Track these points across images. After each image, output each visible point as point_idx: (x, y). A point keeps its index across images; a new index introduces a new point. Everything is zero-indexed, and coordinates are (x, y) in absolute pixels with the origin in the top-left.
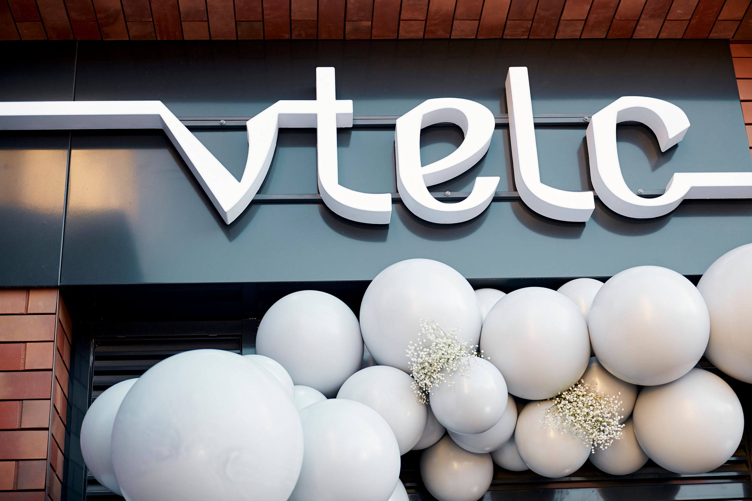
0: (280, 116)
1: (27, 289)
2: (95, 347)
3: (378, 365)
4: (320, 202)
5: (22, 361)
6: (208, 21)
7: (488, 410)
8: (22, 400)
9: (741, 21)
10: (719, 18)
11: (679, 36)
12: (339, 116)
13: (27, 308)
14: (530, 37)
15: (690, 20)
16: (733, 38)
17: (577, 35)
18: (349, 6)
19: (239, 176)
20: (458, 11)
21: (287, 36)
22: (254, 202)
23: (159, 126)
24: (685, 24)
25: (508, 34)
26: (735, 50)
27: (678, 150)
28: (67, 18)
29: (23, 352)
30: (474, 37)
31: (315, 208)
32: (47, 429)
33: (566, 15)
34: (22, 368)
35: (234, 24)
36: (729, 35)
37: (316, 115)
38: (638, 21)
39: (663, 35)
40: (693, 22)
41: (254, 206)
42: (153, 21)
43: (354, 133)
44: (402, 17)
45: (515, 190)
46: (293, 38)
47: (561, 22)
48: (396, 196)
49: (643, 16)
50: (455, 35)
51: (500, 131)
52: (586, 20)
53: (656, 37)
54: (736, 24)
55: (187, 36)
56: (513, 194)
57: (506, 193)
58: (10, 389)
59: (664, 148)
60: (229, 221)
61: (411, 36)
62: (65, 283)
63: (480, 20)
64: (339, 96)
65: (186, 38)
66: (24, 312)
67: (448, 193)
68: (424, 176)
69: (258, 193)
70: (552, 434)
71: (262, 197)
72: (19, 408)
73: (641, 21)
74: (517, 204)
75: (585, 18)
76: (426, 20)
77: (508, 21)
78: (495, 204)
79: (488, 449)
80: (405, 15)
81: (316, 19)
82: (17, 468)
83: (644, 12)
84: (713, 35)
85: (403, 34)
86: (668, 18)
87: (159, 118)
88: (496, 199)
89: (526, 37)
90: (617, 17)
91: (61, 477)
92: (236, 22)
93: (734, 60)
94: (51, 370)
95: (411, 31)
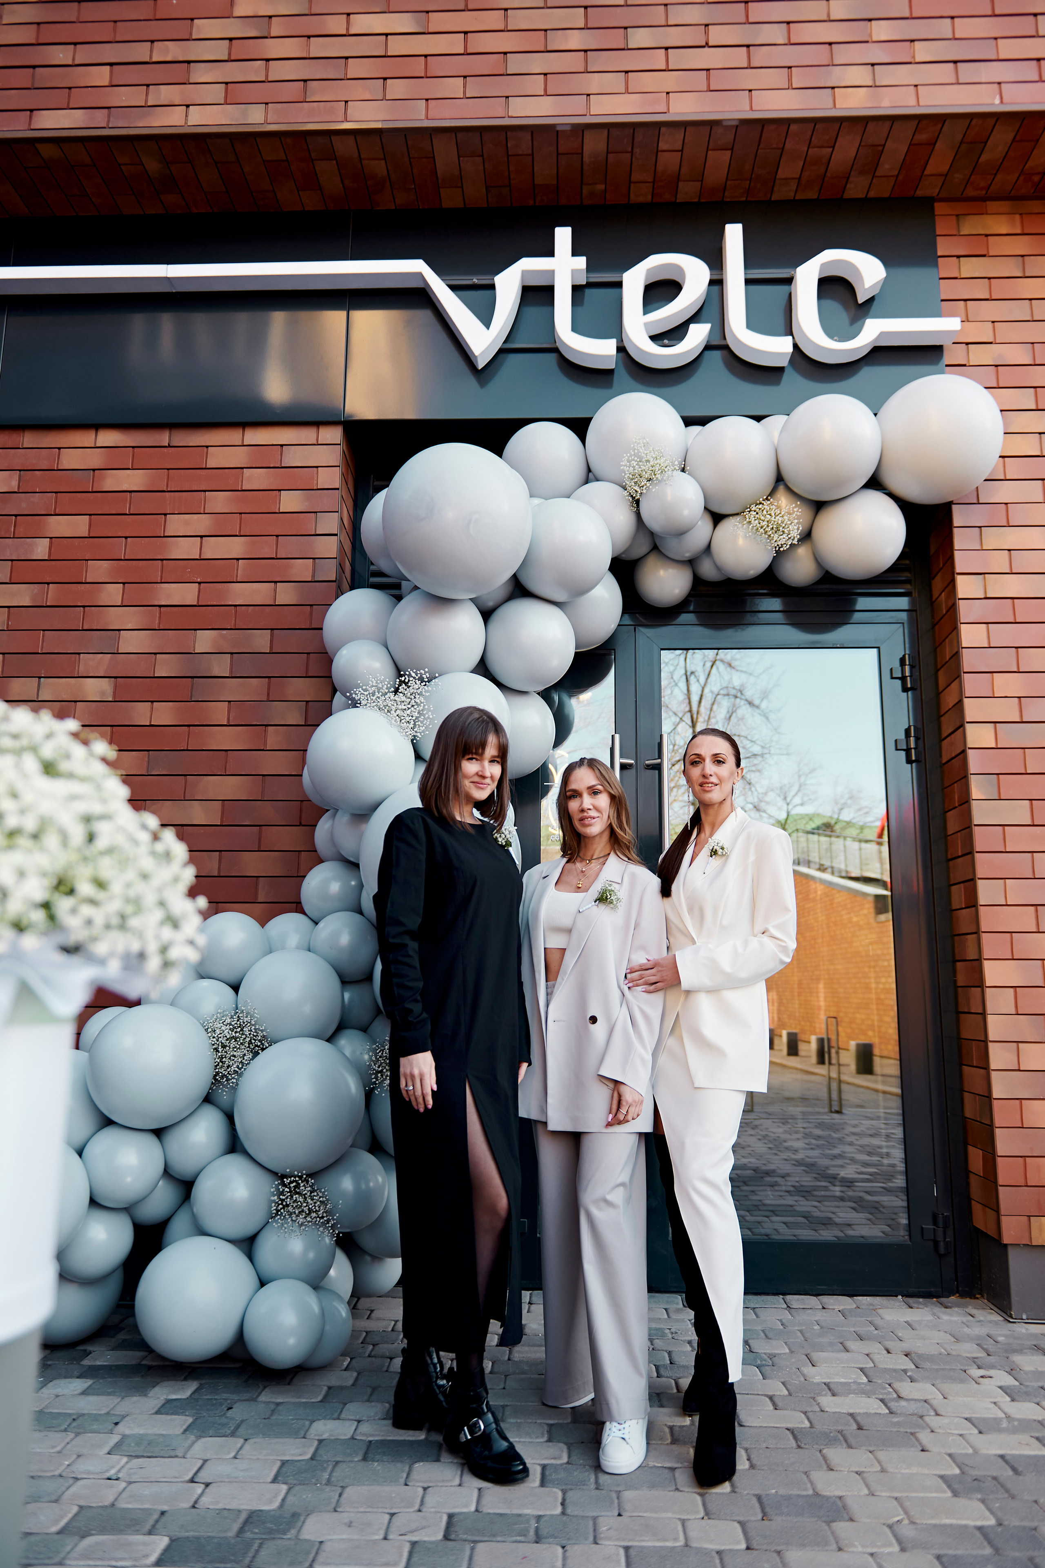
0: (524, 272)
1: (318, 424)
2: (375, 481)
3: (598, 480)
4: (556, 350)
5: (315, 482)
6: (462, 187)
8: (316, 512)
9: (946, 175)
10: (926, 173)
11: (887, 195)
12: (573, 271)
13: (317, 440)
14: (749, 199)
15: (897, 176)
16: (938, 195)
17: (791, 196)
18: (585, 168)
19: (487, 323)
20: (683, 171)
21: (531, 202)
22: (501, 351)
23: (421, 285)
24: (893, 179)
25: (728, 196)
26: (939, 207)
27: (875, 304)
28: (341, 186)
29: (315, 475)
30: (696, 200)
31: (553, 357)
32: (336, 535)
33: (781, 174)
34: (315, 488)
35: (484, 190)
36: (934, 192)
37: (553, 272)
38: (848, 178)
39: (872, 194)
40: (900, 178)
41: (501, 356)
42: (415, 188)
43: (588, 291)
44: (633, 179)
45: (725, 338)
46: (537, 204)
47: (777, 182)
48: (620, 345)
49: (852, 173)
50: (681, 198)
51: (716, 288)
52: (799, 179)
53: (864, 196)
54: (940, 181)
55: (446, 204)
56: (722, 343)
57: (716, 342)
58: (307, 503)
59: (861, 300)
60: (480, 365)
61: (641, 199)
62: (346, 422)
63: (702, 181)
64: (575, 253)
65: (444, 206)
66: (315, 443)
67: (666, 342)
68: (646, 324)
69: (505, 342)
70: (741, 541)
71: (509, 346)
72: (314, 519)
73: (851, 179)
74: (725, 352)
75: (798, 176)
76: (654, 182)
77: (728, 183)
78: (707, 353)
79: (688, 555)
80: (635, 177)
81: (555, 183)
82: (314, 564)
83: (854, 168)
84: (919, 193)
85: (634, 199)
86: (876, 174)
87: (420, 275)
88: (708, 347)
89: (744, 199)
90: (828, 174)
91: (349, 580)
92: (487, 187)
93: (937, 218)
94: (338, 489)
95: (641, 194)
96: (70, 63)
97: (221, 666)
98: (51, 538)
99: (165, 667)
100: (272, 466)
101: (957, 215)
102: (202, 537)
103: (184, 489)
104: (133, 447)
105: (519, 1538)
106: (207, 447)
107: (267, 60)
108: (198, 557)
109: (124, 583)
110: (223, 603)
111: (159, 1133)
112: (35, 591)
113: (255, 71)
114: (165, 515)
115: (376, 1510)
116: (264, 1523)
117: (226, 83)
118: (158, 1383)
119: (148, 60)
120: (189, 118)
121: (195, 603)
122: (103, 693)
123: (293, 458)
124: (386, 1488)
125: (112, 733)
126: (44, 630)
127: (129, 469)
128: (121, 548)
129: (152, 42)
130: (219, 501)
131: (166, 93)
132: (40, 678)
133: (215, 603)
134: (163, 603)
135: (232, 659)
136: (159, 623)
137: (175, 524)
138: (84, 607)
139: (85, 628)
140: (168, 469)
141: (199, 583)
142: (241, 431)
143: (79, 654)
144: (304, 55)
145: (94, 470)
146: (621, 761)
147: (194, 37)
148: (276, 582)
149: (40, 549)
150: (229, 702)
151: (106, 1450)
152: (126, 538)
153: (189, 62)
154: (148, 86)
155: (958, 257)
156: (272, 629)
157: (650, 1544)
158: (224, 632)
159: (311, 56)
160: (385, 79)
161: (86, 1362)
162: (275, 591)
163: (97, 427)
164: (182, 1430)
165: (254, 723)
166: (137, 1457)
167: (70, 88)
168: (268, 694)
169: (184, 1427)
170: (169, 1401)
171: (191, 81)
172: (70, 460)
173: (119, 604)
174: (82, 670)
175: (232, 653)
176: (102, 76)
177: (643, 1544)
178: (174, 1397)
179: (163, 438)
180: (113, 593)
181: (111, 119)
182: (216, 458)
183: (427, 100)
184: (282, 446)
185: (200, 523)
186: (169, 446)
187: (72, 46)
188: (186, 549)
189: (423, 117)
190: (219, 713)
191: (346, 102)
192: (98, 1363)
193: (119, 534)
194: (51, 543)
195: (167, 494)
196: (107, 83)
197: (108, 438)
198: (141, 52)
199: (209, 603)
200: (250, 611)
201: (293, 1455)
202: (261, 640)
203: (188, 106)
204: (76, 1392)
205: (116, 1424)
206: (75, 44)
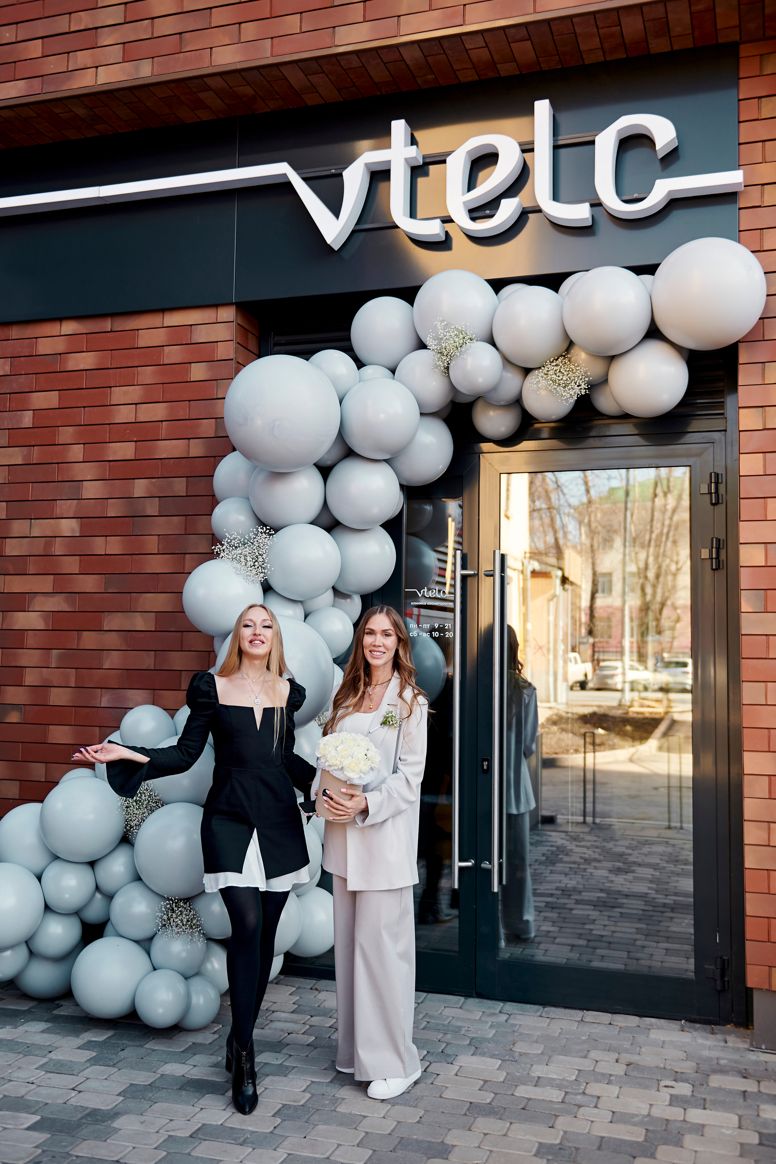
0: (366, 165)
1: (216, 306)
2: (274, 338)
3: (426, 348)
5: (217, 354)
6: (318, 92)
7: (480, 380)
8: (218, 380)
9: (740, 27)
10: (719, 28)
11: (692, 46)
13: (217, 319)
14: (564, 66)
15: (693, 34)
16: (739, 40)
17: (602, 59)
20: (496, 59)
22: (353, 232)
24: (691, 37)
25: (545, 67)
28: (223, 104)
29: (216, 349)
30: (520, 73)
33: (584, 47)
34: (216, 359)
35: (336, 91)
36: (734, 38)
37: (389, 162)
38: (647, 41)
39: (676, 48)
40: (696, 34)
41: (355, 236)
42: (281, 97)
44: (455, 69)
50: (504, 74)
52: (602, 48)
53: (670, 50)
54: (737, 30)
58: (210, 373)
59: (661, 154)
60: (337, 247)
61: (470, 79)
62: (238, 301)
63: (516, 61)
65: (310, 104)
66: (215, 322)
67: (488, 212)
68: (464, 203)
69: (356, 224)
71: (361, 228)
72: (215, 385)
73: (650, 41)
74: (538, 215)
76: (474, 68)
78: (524, 216)
80: (457, 67)
81: (391, 79)
82: (216, 423)
83: (649, 35)
84: (720, 41)
85: (463, 80)
86: (672, 36)
87: (285, 175)
88: (524, 213)
90: (628, 42)
92: (337, 89)
93: (742, 61)
94: (233, 359)
95: (468, 76)
96: (14, 40)
97: (152, 508)
98: (34, 410)
99: (114, 509)
100: (184, 343)
101: (761, 55)
102: (136, 404)
103: (122, 366)
104: (86, 334)
105: (231, 1141)
106: (138, 330)
107: (153, 18)
108: (134, 421)
109: (84, 444)
110: (152, 458)
111: (92, 864)
112: (25, 453)
113: (142, 30)
114: (110, 387)
115: (164, 1117)
116: (96, 1116)
117: (124, 43)
118: (90, 1030)
119: (67, 31)
120: (98, 78)
121: (133, 458)
122: (73, 530)
123: (201, 335)
124: (179, 1106)
125: (80, 561)
126: (32, 483)
127: (84, 352)
128: (83, 416)
129: (70, 13)
130: (147, 375)
131: (82, 58)
132: (31, 519)
133: (147, 458)
134: (111, 459)
135: (159, 501)
136: (109, 475)
137: (118, 394)
138: (58, 463)
139: (59, 480)
140: (111, 350)
141: (136, 441)
142: (161, 315)
143: (56, 500)
144: (180, 11)
145: (60, 354)
146: (461, 572)
147: (99, 6)
148: (189, 439)
149: (27, 419)
150: (159, 535)
151: (36, 1066)
152: (84, 407)
153: (96, 28)
154: (68, 53)
155: (760, 98)
156: (187, 477)
157: (306, 1154)
158: (154, 480)
159: (185, 10)
160: (240, 23)
161: (55, 1012)
162: (189, 445)
163: (60, 319)
164: (85, 1060)
165: (176, 552)
166: (51, 1072)
167: (15, 62)
168: (186, 529)
169: (88, 1058)
170: (90, 1042)
171: (99, 45)
172: (45, 347)
173: (81, 460)
174: (58, 512)
175: (159, 497)
176: (35, 49)
177: (302, 1154)
178: (94, 1039)
179: (107, 325)
180: (77, 452)
181: (44, 86)
182: (146, 339)
183: (272, 38)
184: (191, 325)
185: (134, 393)
186: (111, 331)
187: (15, 25)
188: (125, 414)
189: (269, 55)
190: (152, 544)
191: (211, 48)
192: (62, 1013)
193: (79, 405)
194: (34, 414)
195: (111, 370)
196: (40, 55)
197: (69, 327)
198: (62, 24)
199: (143, 458)
200: (171, 463)
201: (140, 1082)
202: (180, 486)
203: (97, 67)
204: (38, 1031)
205: (50, 1052)
206: (17, 23)
